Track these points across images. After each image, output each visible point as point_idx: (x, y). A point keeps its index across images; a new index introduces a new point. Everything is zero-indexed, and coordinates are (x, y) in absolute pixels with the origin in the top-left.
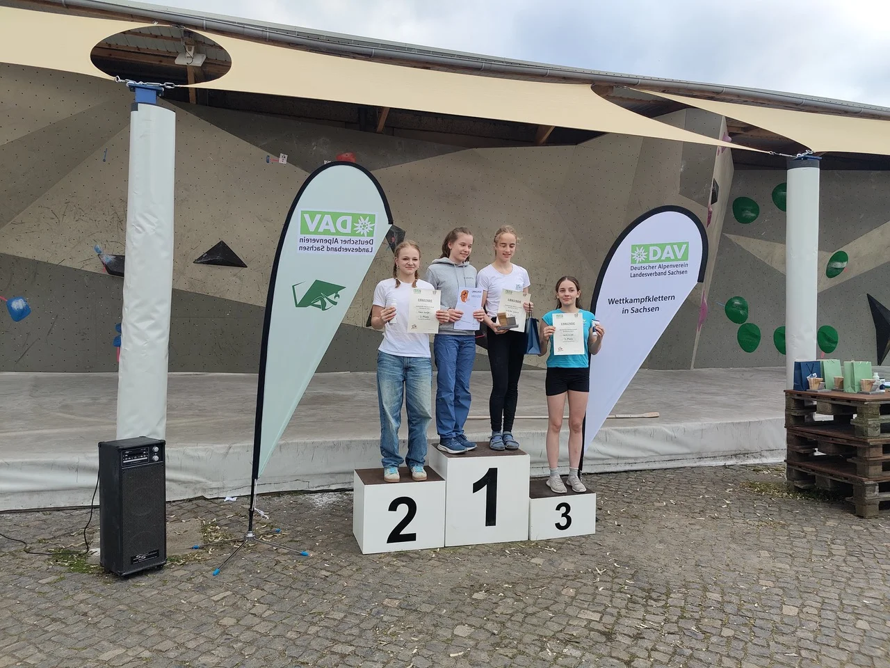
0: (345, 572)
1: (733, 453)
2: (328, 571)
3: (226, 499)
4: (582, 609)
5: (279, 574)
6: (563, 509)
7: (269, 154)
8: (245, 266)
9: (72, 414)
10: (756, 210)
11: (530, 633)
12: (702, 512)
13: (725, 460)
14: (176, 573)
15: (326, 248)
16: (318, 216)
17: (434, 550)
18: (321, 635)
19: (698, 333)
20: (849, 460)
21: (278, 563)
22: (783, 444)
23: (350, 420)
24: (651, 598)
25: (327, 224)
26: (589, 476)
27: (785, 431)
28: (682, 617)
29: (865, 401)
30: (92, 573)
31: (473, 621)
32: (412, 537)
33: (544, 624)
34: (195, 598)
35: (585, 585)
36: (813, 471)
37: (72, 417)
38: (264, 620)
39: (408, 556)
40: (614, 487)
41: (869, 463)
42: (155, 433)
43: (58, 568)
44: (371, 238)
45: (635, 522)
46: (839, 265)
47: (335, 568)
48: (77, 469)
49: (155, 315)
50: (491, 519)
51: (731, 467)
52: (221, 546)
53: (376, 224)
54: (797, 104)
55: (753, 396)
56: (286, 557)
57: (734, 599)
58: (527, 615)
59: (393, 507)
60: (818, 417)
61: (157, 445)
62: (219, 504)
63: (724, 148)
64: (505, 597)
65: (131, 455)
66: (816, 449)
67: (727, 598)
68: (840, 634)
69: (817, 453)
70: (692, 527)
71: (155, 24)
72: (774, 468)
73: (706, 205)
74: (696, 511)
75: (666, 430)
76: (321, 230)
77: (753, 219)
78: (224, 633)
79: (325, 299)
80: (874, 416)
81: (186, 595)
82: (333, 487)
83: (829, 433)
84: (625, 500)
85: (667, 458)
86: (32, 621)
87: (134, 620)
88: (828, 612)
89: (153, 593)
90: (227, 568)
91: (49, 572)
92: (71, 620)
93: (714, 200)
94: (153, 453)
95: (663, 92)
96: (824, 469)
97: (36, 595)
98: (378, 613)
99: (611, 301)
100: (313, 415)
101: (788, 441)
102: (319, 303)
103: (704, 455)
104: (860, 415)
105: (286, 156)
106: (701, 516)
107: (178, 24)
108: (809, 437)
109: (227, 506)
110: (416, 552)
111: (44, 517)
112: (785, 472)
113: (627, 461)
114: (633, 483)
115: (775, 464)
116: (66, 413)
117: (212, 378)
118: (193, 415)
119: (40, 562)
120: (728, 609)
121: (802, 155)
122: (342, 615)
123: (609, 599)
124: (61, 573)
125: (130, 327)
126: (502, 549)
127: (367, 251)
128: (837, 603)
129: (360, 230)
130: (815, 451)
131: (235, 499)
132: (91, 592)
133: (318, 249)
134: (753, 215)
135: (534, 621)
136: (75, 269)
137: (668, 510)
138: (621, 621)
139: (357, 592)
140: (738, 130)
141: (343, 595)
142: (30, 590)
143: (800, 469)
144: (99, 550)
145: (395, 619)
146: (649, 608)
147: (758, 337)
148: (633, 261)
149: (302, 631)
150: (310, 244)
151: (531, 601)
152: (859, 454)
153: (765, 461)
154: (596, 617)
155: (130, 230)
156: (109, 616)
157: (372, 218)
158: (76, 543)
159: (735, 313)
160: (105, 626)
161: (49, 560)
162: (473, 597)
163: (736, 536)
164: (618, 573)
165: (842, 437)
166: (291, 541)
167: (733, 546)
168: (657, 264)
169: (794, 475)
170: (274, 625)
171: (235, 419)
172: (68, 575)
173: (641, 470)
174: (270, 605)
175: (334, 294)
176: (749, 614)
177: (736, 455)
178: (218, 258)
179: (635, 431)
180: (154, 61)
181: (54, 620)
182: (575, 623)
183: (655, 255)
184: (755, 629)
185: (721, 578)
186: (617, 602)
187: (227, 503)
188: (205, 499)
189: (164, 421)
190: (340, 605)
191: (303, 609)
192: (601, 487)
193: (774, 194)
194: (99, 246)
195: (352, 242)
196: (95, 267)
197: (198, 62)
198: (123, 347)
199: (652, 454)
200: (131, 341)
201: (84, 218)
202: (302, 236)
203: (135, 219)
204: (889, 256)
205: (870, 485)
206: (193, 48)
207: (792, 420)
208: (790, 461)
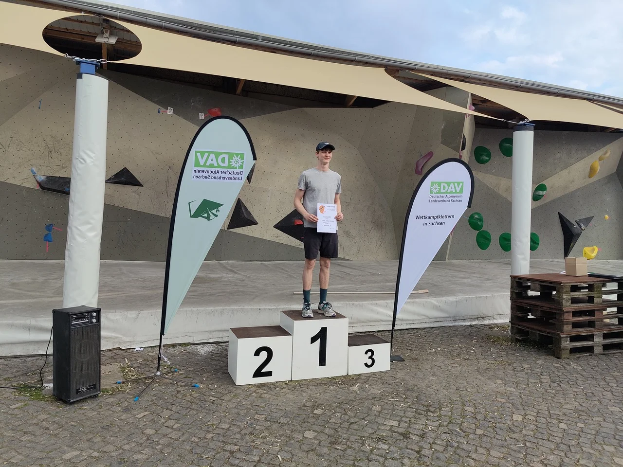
0: (226, 398)
1: (477, 317)
2: (215, 397)
3: (136, 349)
4: (386, 419)
5: (180, 400)
6: (370, 354)
7: (160, 107)
8: (142, 185)
9: (20, 289)
10: (489, 155)
11: (354, 435)
12: (459, 355)
13: (471, 321)
14: (107, 401)
15: (210, 177)
16: (206, 155)
17: (285, 382)
18: (215, 439)
20: (551, 321)
21: (178, 392)
22: (508, 311)
23: (221, 294)
24: (430, 411)
25: (212, 160)
26: (382, 333)
27: (509, 303)
28: (450, 423)
29: (561, 283)
30: (47, 401)
31: (316, 428)
32: (269, 374)
33: (362, 429)
34: (124, 416)
35: (387, 403)
36: (528, 328)
37: (21, 292)
38: (175, 430)
39: (268, 386)
40: (400, 340)
41: (562, 323)
42: (91, 303)
43: (22, 397)
44: (241, 170)
45: (417, 362)
46: (541, 193)
47: (219, 395)
48: (29, 328)
49: (92, 221)
50: (322, 361)
51: (475, 326)
52: (136, 381)
53: (245, 161)
54: (517, 87)
55: (488, 279)
56: (184, 388)
57: (482, 410)
58: (351, 423)
59: (257, 353)
60: (531, 293)
61: (95, 311)
62: (132, 353)
63: (470, 115)
64: (335, 412)
65: (76, 319)
66: (530, 314)
67: (477, 410)
68: (550, 432)
69: (530, 316)
70: (453, 365)
71: (83, 14)
72: (502, 327)
73: (458, 152)
74: (454, 355)
75: (434, 302)
76: (208, 164)
77: (487, 161)
78: (148, 439)
79: (210, 213)
80: (567, 293)
81: (117, 415)
82: (211, 341)
83: (538, 303)
84: (408, 348)
85: (435, 320)
86: (9, 434)
87: (84, 432)
88: (541, 418)
89: (93, 414)
90: (143, 396)
91: (17, 400)
92: (38, 433)
93: (463, 148)
94: (92, 317)
95: (432, 75)
96: (535, 327)
97: (9, 417)
98: (252, 424)
99: (417, 217)
101: (512, 309)
102: (206, 215)
103: (457, 318)
104: (558, 292)
105: (172, 109)
106: (458, 358)
107: (99, 14)
108: (524, 305)
109: (137, 355)
110: (273, 384)
111: (6, 363)
112: (510, 329)
113: (408, 322)
114: (412, 337)
115: (502, 324)
116: (15, 289)
117: (119, 264)
118: (108, 291)
119: (8, 393)
120: (479, 417)
121: (523, 122)
122: (228, 426)
123: (403, 412)
124: (25, 401)
125: (73, 229)
126: (332, 381)
127: (238, 179)
128: (547, 413)
129: (234, 164)
130: (529, 315)
131: (142, 349)
132: (49, 414)
133: (205, 177)
134: (487, 158)
135: (356, 427)
136: (17, 186)
137: (437, 354)
138: (411, 426)
139: (236, 411)
140: (479, 103)
141: (227, 413)
142: (4, 413)
143: (519, 327)
144: (51, 385)
145: (263, 428)
146: (429, 418)
147: (489, 240)
149: (202, 437)
150: (200, 174)
151: (352, 415)
152: (557, 317)
153: (495, 322)
154: (396, 424)
155: (75, 161)
156: (65, 429)
158: (33, 381)
159: (475, 223)
160: (63, 436)
161: (15, 392)
162: (314, 412)
163: (480, 371)
164: (408, 395)
165: (546, 306)
166: (186, 377)
167: (480, 377)
169: (515, 331)
170: (182, 433)
171: (139, 293)
172: (31, 402)
173: (417, 329)
174: (177, 420)
175: (216, 210)
176: (492, 420)
178: (122, 179)
179: (413, 302)
181: (25, 433)
182: (383, 428)
184: (496, 429)
185: (473, 397)
186: (409, 414)
187: (137, 352)
188: (121, 349)
189: (97, 295)
190: (226, 420)
191: (200, 422)
193: (501, 146)
194: (34, 169)
195: (228, 173)
196: (31, 184)
197: (113, 41)
198: (68, 243)
199: (424, 317)
200: (74, 239)
201: (24, 149)
202: (196, 169)
203: (79, 154)
204: (573, 188)
205: (564, 337)
206: (109, 31)
207: (514, 296)
208: (513, 322)
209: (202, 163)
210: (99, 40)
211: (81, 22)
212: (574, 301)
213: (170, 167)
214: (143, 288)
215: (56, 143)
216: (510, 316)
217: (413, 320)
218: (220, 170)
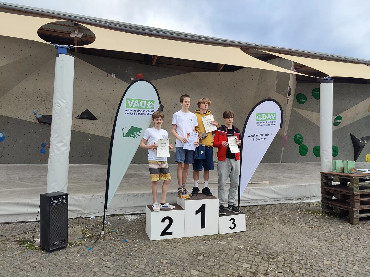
0: (144, 248)
1: (299, 198)
2: (137, 248)
3: (91, 218)
4: (243, 263)
5: (116, 250)
6: (232, 221)
7: (108, 74)
8: (97, 120)
9: (24, 182)
10: (306, 99)
11: (222, 273)
12: (289, 222)
13: (296, 200)
14: (72, 250)
15: (135, 114)
16: (133, 101)
17: (180, 239)
18: (136, 275)
19: (283, 148)
20: (347, 201)
21: (115, 244)
22: (320, 194)
23: (142, 184)
24: (271, 258)
25: (136, 104)
27: (320, 189)
28: (284, 266)
29: (353, 177)
30: (36, 249)
31: (198, 268)
32: (171, 233)
33: (228, 269)
34: (81, 260)
35: (243, 253)
36: (332, 205)
38: (111, 269)
39: (169, 241)
40: (252, 212)
41: (354, 202)
42: (63, 190)
43: (22, 247)
44: (153, 110)
45: (262, 226)
46: (339, 121)
47: (139, 247)
48: (28, 205)
49: (64, 141)
50: (203, 226)
51: (299, 203)
52: (90, 238)
53: (155, 104)
54: (322, 57)
55: (307, 174)
56: (118, 242)
57: (304, 258)
58: (220, 266)
59: (163, 221)
60: (334, 183)
61: (65, 195)
62: (88, 220)
63: (293, 74)
64: (211, 258)
65: (54, 200)
66: (334, 196)
67: (301, 258)
68: (347, 272)
69: (334, 198)
70: (285, 228)
71: (62, 20)
72: (316, 204)
73: (286, 97)
74: (286, 222)
75: (273, 188)
76: (134, 106)
77: (304, 102)
78: (94, 275)
79: (135, 134)
80: (356, 183)
81: (77, 259)
82: (136, 213)
83: (339, 190)
84: (257, 217)
85: (273, 200)
86: (12, 270)
87: (56, 269)
88: (342, 263)
89: (63, 258)
90: (93, 247)
91: (18, 249)
92: (29, 270)
93: (289, 95)
94: (63, 199)
95: (269, 51)
96: (337, 204)
97: (13, 259)
98: (159, 265)
99: (249, 136)
100: (127, 182)
101: (322, 193)
102: (133, 135)
103: (288, 199)
104: (351, 182)
105: (115, 74)
106: (288, 224)
107: (72, 20)
108: (330, 191)
109: (91, 221)
110: (172, 240)
111: (14, 226)
112: (321, 205)
113: (256, 201)
114: (259, 210)
115: (316, 202)
116: (22, 181)
117: (83, 167)
118: (76, 182)
119: (13, 245)
120: (302, 262)
121: (326, 78)
122: (144, 266)
123: (254, 258)
124: (23, 249)
125: (53, 145)
126: (208, 238)
128: (345, 259)
129: (149, 106)
130: (333, 197)
131: (95, 218)
132: (37, 258)
134: (304, 101)
135: (224, 268)
136: (25, 121)
137: (275, 221)
138: (259, 267)
139: (149, 257)
140: (298, 67)
141: (144, 258)
142: (10, 257)
143: (327, 204)
144: (39, 240)
145: (166, 268)
146: (270, 262)
147: (307, 150)
148: (257, 120)
149: (128, 273)
150: (129, 112)
151: (221, 260)
152: (351, 198)
153: (312, 201)
154: (249, 266)
155: (54, 105)
156: (45, 268)
157: (153, 102)
158: (28, 237)
159: (298, 140)
160: (44, 272)
161: (17, 244)
162: (198, 258)
163: (303, 232)
164: (256, 247)
165: (344, 191)
166: (120, 235)
167: (302, 236)
168: (265, 121)
169: (325, 207)
170: (115, 271)
171: (94, 184)
172: (26, 250)
173: (262, 205)
174: (113, 262)
176: (311, 264)
177: (300, 199)
178: (86, 116)
179: (260, 189)
180: (61, 35)
181: (22, 270)
182: (240, 269)
183: (264, 117)
184: (313, 270)
185: (298, 249)
186: (257, 260)
187: (91, 219)
188: (82, 218)
189: (67, 185)
190: (143, 262)
191: (127, 264)
192: (246, 212)
193: (313, 93)
194: (35, 111)
195: (146, 111)
196: (33, 120)
197: (80, 36)
198: (50, 154)
199: (267, 198)
200: (54, 151)
201: (29, 99)
202: (127, 109)
203: (57, 101)
204: (358, 118)
205: (355, 211)
206: (78, 30)
207: (323, 185)
208: (323, 201)
209: (130, 106)
210: (72, 35)
211: (62, 25)
212: (361, 188)
213: (113, 109)
214: (96, 180)
215: (48, 95)
216: (321, 197)
217: (260, 200)
218: (141, 110)
